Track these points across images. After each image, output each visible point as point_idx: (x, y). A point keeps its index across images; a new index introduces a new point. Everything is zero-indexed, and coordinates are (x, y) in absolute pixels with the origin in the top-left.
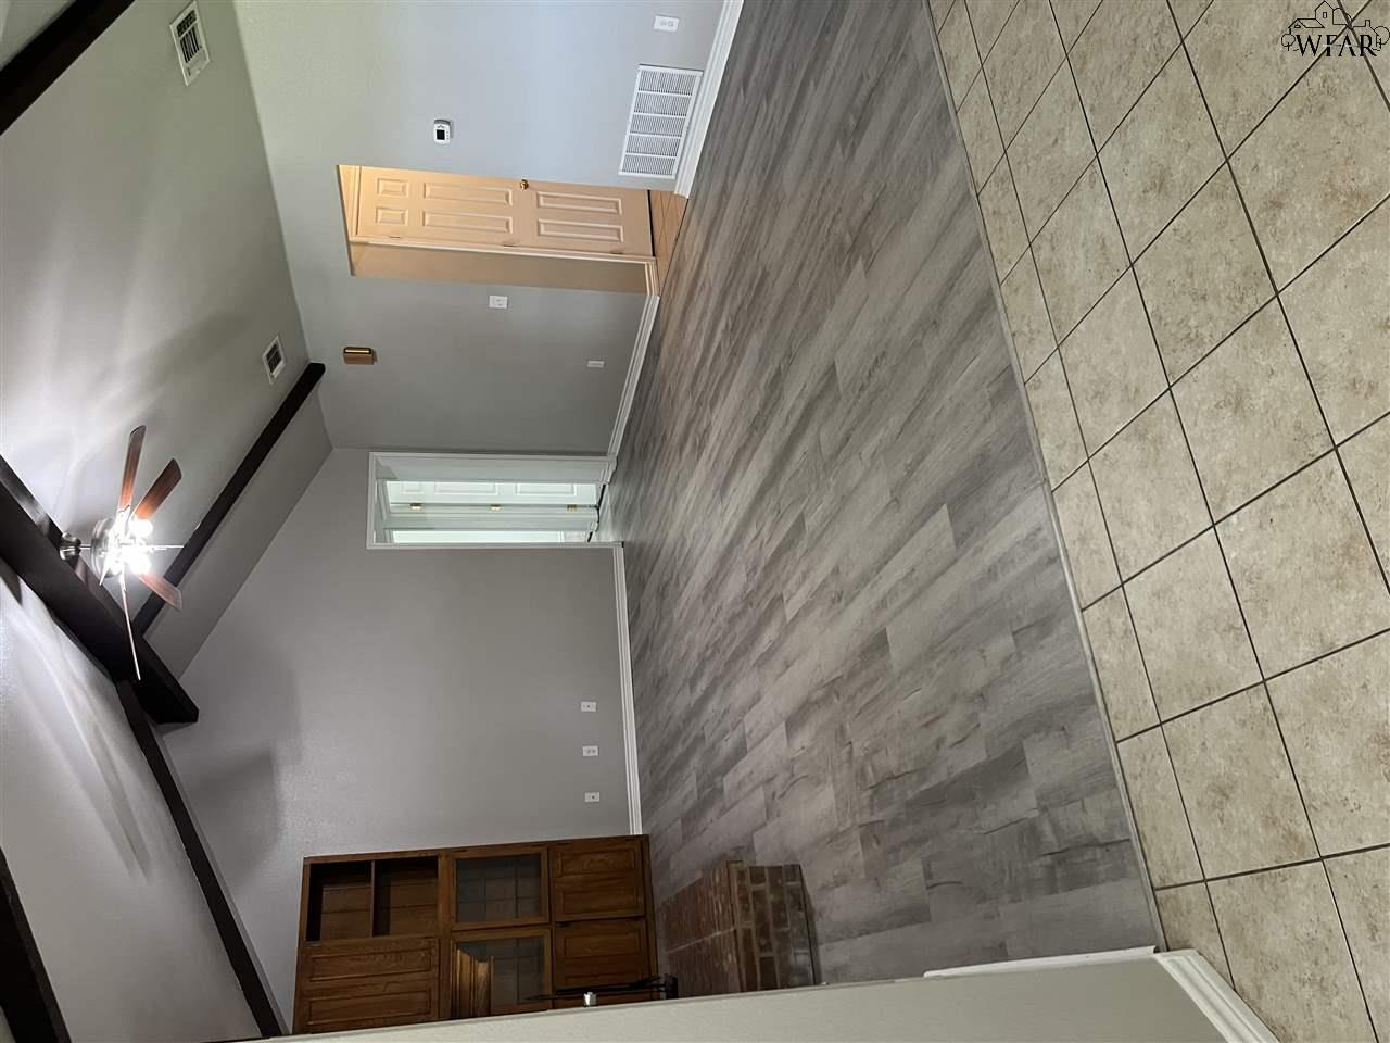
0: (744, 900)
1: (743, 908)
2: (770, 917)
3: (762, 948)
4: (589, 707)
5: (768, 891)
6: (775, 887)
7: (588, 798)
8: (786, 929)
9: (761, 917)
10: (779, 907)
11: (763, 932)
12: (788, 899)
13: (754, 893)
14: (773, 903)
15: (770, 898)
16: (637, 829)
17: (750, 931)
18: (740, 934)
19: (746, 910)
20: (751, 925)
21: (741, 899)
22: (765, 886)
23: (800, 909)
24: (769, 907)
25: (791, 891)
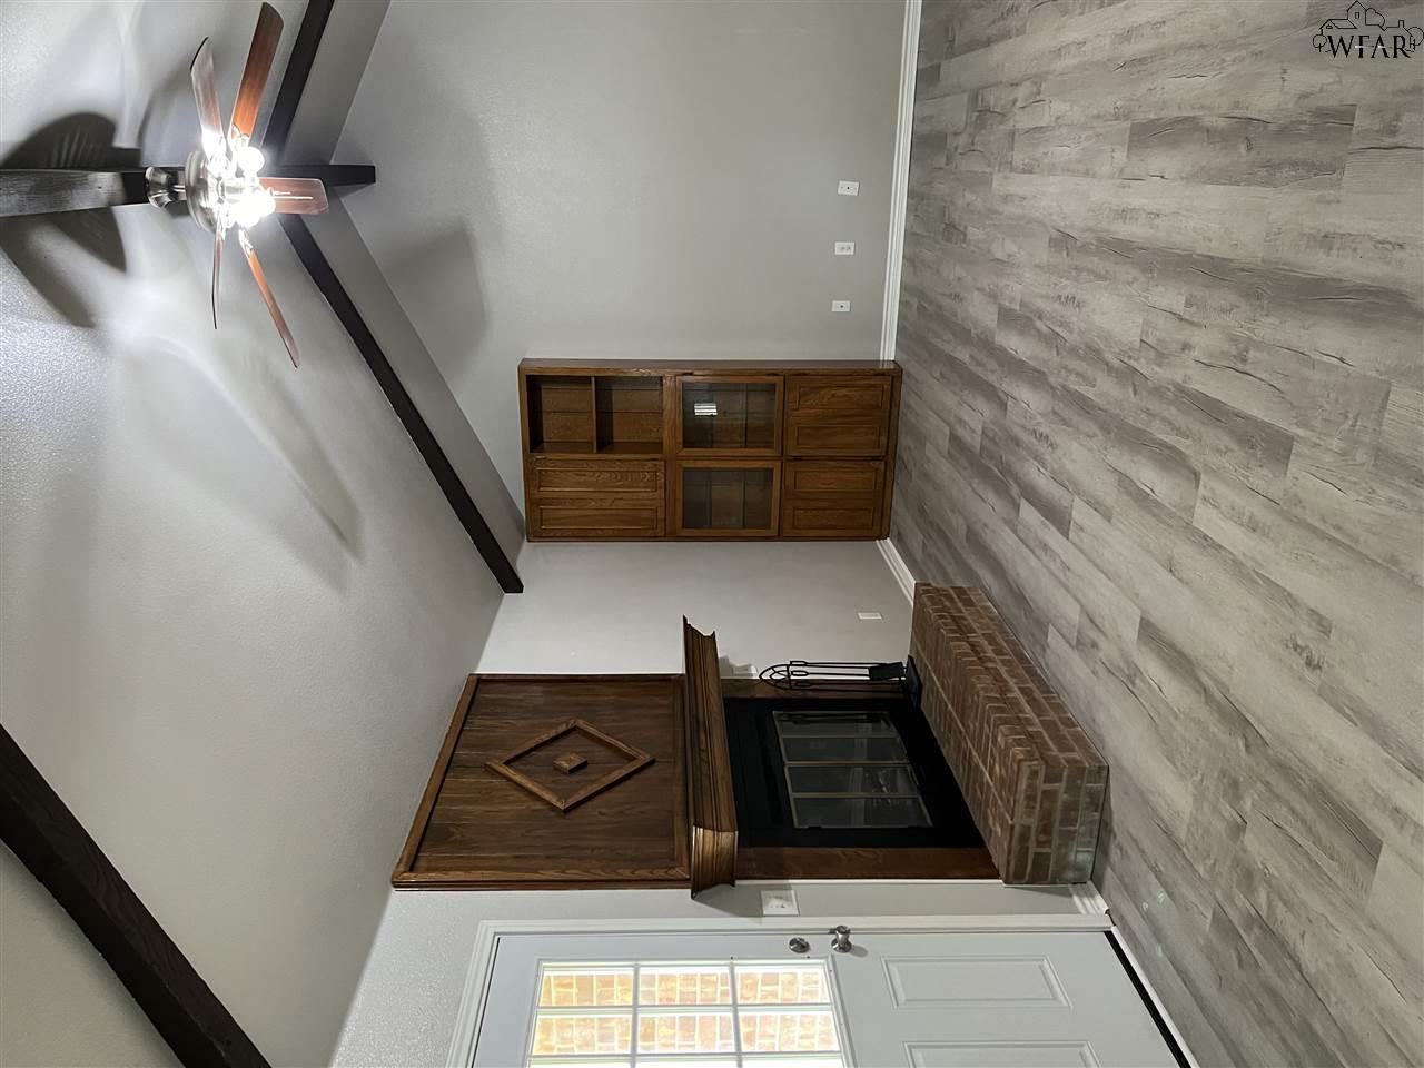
0: (1031, 798)
1: (1028, 806)
2: (1057, 816)
3: (1040, 844)
4: (848, 188)
5: (1062, 790)
6: (1073, 788)
7: (837, 306)
8: (1072, 828)
9: (1046, 817)
10: (1071, 808)
11: (1046, 829)
12: (1084, 799)
13: (1044, 792)
14: (1064, 803)
15: (1063, 797)
16: (888, 352)
17: (1029, 828)
18: (1017, 829)
19: (1030, 808)
20: (1033, 822)
21: (1028, 797)
22: (1060, 787)
23: (1096, 811)
24: (1059, 805)
25: (1091, 793)
